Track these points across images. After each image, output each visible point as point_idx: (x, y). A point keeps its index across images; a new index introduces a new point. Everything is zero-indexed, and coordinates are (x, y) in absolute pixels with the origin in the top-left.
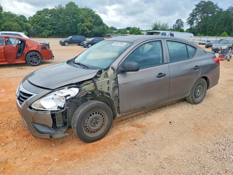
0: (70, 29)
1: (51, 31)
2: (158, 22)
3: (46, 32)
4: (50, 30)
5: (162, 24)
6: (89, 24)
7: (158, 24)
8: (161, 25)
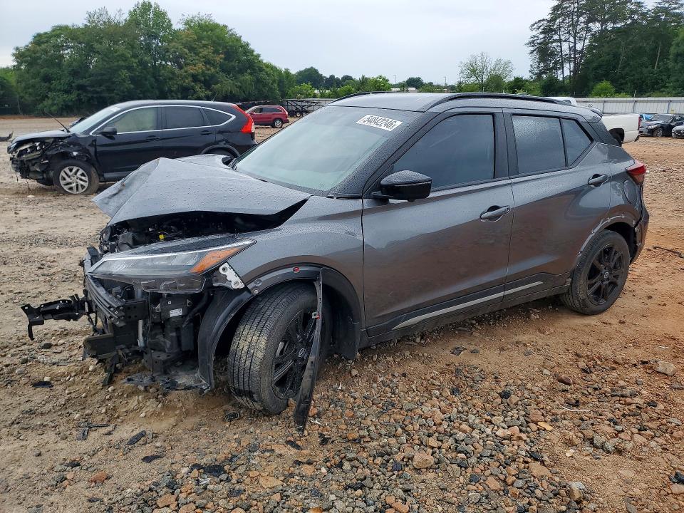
0: (132, 86)
1: (73, 96)
2: (479, 59)
3: (53, 99)
4: (67, 92)
5: (493, 63)
6: (199, 67)
7: (479, 63)
8: (490, 67)
